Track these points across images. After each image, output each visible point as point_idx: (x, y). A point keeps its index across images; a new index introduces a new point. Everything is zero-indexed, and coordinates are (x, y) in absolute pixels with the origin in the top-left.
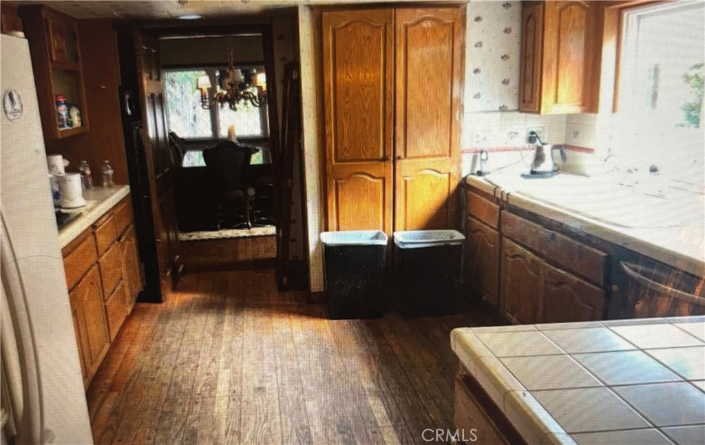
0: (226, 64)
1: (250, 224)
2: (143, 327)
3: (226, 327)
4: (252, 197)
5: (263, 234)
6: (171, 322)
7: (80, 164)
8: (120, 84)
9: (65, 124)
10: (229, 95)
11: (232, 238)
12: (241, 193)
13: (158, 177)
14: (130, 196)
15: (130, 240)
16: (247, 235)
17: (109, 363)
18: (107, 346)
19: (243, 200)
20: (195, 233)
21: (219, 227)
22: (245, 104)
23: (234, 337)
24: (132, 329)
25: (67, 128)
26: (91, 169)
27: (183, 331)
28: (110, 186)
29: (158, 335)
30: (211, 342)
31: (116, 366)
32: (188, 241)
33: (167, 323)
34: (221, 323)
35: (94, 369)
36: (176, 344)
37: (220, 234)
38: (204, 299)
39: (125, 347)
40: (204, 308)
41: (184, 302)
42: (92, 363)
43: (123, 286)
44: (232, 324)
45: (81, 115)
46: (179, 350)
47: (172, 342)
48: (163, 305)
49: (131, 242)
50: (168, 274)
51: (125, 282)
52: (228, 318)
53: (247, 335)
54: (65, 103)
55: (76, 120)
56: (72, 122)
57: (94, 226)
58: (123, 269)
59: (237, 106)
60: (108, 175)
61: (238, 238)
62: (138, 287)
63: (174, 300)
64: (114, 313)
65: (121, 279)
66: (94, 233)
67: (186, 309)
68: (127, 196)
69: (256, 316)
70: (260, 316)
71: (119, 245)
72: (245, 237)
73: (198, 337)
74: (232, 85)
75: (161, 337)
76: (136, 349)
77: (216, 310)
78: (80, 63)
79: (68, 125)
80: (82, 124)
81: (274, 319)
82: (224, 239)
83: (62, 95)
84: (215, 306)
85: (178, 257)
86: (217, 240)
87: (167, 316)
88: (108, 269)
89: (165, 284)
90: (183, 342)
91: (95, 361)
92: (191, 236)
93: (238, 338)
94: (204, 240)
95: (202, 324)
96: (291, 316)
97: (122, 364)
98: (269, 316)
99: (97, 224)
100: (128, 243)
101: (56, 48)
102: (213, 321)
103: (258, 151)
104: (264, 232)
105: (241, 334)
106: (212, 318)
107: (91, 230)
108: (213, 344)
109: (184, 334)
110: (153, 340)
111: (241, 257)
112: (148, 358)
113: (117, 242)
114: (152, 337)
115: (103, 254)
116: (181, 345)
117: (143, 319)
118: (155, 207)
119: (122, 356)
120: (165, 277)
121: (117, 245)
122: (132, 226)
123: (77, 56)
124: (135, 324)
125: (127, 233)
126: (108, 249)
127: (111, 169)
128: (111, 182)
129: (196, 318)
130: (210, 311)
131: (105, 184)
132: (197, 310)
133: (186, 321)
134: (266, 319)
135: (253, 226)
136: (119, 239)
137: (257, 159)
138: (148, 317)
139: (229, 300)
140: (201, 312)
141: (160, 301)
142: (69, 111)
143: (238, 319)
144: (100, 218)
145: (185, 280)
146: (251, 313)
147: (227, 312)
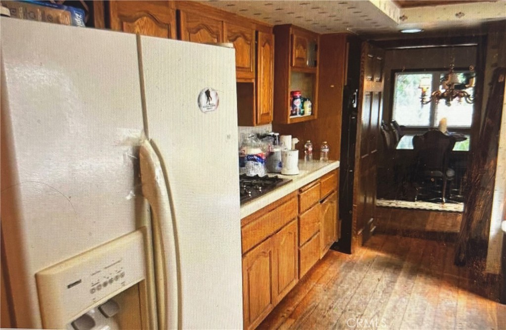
0: (447, 69)
1: (444, 200)
2: (331, 270)
3: (397, 287)
4: (450, 178)
5: (454, 210)
6: (353, 271)
7: (305, 143)
8: (346, 84)
9: (298, 113)
10: (445, 93)
11: (425, 210)
12: (441, 173)
13: (363, 157)
14: (339, 169)
15: (331, 202)
16: (440, 209)
17: (296, 294)
18: (295, 282)
19: (441, 179)
20: (395, 201)
21: (416, 199)
22: (459, 101)
23: (400, 298)
24: (320, 271)
25: (299, 116)
26: (313, 147)
27: (359, 282)
28: (324, 161)
29: (339, 280)
30: (380, 297)
31: (301, 297)
32: (387, 207)
33: (349, 272)
34: (394, 282)
35: (279, 298)
36: (351, 292)
37: (416, 205)
38: (386, 258)
39: (312, 284)
40: (384, 265)
41: (369, 257)
42: (279, 294)
43: (318, 237)
44: (403, 285)
45: (312, 107)
46: (352, 297)
47: (348, 289)
48: (351, 256)
49: (333, 205)
50: (360, 232)
51: (322, 234)
52: (401, 279)
53: (413, 298)
54: (300, 98)
55: (308, 111)
56: (304, 112)
57: (300, 190)
58: (321, 224)
59: (451, 102)
60: (324, 152)
61: (431, 210)
62: (334, 239)
63: (361, 253)
64: (306, 257)
65: (319, 231)
66: (299, 196)
67: (369, 263)
68: (337, 169)
69: (426, 283)
70: (430, 284)
71: (321, 206)
72: (437, 211)
73: (370, 289)
74: (450, 86)
75: (341, 282)
76: (320, 287)
77: (392, 271)
78: (318, 67)
79: (300, 113)
80: (312, 114)
81: (442, 290)
82: (418, 209)
83: (298, 91)
84: (393, 266)
85: (372, 219)
86: (412, 209)
87: (350, 266)
88: (308, 223)
89: (356, 240)
90: (357, 291)
91: (282, 292)
92: (390, 203)
93: (404, 300)
94: (400, 208)
95: (376, 279)
96: (460, 291)
97: (305, 298)
98: (438, 286)
99: (303, 190)
100: (329, 204)
101: (297, 56)
102: (387, 279)
103: (465, 139)
104: (455, 208)
105: (408, 297)
106: (386, 276)
107: (297, 193)
108: (381, 299)
109: (359, 284)
110: (334, 283)
111: (429, 227)
112: (326, 297)
113: (319, 203)
114: (334, 281)
115: (304, 212)
116: (355, 292)
117: (332, 264)
118: (356, 179)
119: (307, 291)
120: (356, 235)
121: (318, 206)
122: (336, 192)
123: (316, 62)
124: (325, 267)
125: (330, 197)
126: (310, 208)
127: (328, 148)
128: (327, 158)
129: (373, 273)
130: (388, 270)
131: (321, 159)
132: (377, 266)
133: (365, 273)
134: (435, 289)
135: (447, 202)
136: (321, 202)
137: (462, 146)
138: (336, 264)
139: (405, 264)
140: (380, 269)
141: (349, 253)
142: (303, 103)
143: (410, 281)
144: (308, 184)
145: (374, 239)
146: (422, 279)
147: (401, 274)
